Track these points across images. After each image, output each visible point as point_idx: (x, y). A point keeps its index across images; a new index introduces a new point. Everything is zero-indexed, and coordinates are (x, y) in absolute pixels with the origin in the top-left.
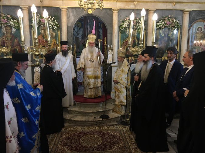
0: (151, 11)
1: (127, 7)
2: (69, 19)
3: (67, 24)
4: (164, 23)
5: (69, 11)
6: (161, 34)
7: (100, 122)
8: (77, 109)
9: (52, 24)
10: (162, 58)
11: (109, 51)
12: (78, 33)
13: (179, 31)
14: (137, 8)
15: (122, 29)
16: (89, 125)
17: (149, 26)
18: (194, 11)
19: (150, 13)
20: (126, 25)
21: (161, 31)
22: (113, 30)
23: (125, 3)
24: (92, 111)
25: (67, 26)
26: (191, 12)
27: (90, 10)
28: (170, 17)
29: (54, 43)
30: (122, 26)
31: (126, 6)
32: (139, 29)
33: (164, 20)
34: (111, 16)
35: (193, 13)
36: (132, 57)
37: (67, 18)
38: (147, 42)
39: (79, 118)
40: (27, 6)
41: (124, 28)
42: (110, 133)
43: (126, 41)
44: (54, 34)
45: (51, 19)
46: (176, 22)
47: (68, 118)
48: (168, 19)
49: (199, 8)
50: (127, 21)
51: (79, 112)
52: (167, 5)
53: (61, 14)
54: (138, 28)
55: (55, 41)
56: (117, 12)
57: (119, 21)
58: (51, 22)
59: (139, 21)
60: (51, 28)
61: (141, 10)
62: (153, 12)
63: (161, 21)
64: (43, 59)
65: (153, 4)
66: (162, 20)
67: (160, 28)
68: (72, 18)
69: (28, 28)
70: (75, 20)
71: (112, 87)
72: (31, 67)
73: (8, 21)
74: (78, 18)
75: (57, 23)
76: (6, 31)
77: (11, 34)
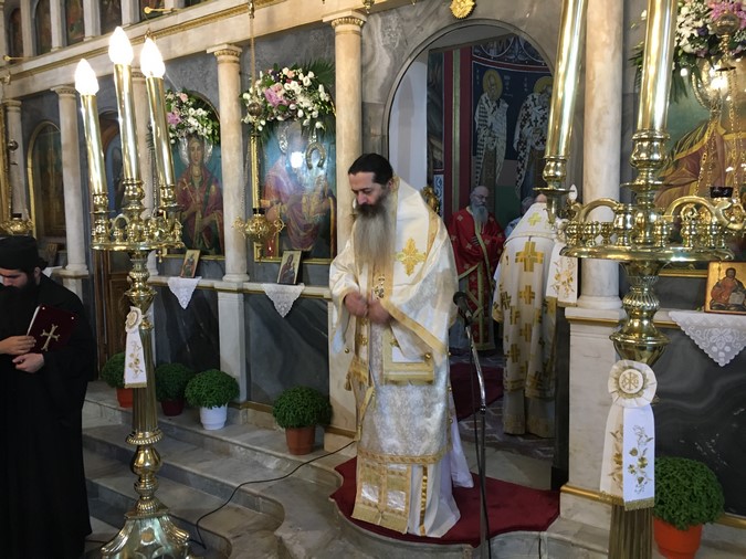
2: (372, 68)
3: (362, 95)
9: (307, 103)
25: (362, 103)
29: (322, 191)
37: (363, 68)
45: (301, 83)
55: (325, 183)
58: (301, 99)
60: (305, 122)
68: (383, 62)
69: (232, 136)
70: (394, 71)
71: (570, 451)
72: (242, 295)
73: (182, 117)
74: (410, 56)
75: (327, 99)
76: (190, 157)
77: (202, 165)
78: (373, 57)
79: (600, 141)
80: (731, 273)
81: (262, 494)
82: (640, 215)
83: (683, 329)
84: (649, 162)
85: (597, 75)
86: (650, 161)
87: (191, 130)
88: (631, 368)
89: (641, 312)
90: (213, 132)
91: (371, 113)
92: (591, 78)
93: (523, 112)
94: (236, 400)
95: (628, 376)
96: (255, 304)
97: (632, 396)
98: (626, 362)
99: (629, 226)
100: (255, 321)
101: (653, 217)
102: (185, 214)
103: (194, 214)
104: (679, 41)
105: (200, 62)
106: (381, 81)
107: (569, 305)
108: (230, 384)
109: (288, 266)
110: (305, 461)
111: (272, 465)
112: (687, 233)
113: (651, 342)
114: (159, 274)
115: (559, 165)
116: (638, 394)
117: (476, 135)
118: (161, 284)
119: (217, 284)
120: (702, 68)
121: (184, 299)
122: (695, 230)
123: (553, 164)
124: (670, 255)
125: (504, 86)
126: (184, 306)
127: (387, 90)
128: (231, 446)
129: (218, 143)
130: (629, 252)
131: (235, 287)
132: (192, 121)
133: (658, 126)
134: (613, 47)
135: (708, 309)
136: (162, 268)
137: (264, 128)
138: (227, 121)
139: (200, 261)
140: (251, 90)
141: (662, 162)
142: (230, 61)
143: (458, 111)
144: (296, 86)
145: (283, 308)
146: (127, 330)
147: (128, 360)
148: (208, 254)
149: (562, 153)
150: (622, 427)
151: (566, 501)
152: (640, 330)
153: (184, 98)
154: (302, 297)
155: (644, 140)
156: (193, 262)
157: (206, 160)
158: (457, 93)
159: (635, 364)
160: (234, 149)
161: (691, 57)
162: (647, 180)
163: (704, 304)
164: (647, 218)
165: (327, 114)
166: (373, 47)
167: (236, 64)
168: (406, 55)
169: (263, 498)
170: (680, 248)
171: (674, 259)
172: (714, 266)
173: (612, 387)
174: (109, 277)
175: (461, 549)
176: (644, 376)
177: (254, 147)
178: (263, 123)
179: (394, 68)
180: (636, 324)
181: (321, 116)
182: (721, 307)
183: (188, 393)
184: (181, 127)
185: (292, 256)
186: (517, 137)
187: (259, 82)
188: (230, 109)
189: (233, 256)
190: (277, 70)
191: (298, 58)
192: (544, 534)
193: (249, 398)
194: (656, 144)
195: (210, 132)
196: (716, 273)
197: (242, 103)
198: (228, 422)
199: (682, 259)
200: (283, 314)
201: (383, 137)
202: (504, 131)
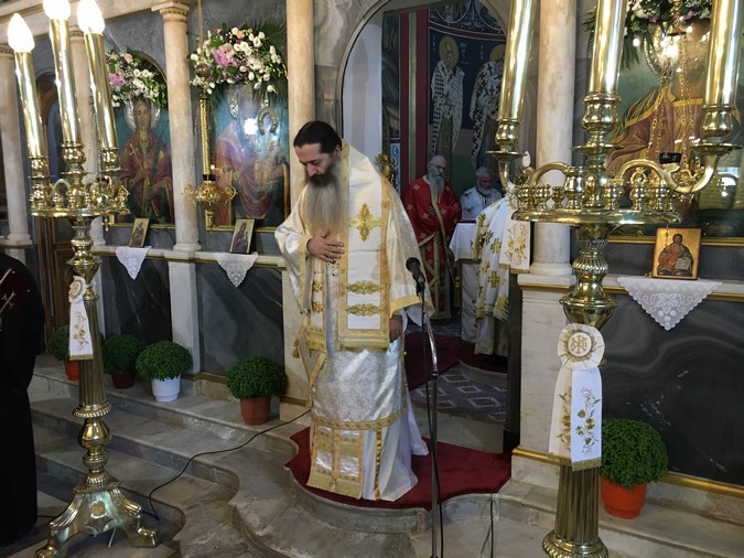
2: (325, 28)
3: (317, 56)
25: (315, 67)
29: (275, 157)
36: (686, 231)
37: (315, 30)
45: (251, 44)
55: (278, 150)
58: (251, 61)
68: (336, 23)
69: (180, 99)
70: (347, 33)
71: (522, 415)
72: (193, 265)
73: (127, 79)
74: (364, 17)
75: (279, 62)
76: (136, 122)
77: (149, 130)
78: (326, 18)
79: (554, 108)
80: (678, 239)
81: (216, 465)
82: (591, 178)
83: (631, 294)
84: (600, 125)
85: (551, 39)
86: (602, 123)
87: (137, 93)
88: (579, 331)
89: (591, 275)
90: (160, 95)
91: (324, 77)
92: (545, 43)
93: (479, 81)
94: (189, 371)
95: (577, 339)
96: (207, 274)
97: (580, 359)
98: (575, 326)
99: (579, 189)
100: (207, 291)
101: (604, 181)
102: (133, 181)
103: (142, 181)
104: (632, 6)
105: (145, 21)
106: (335, 43)
107: (522, 272)
108: (183, 356)
109: (241, 235)
110: (260, 431)
111: (226, 435)
112: (636, 195)
113: (599, 305)
114: (107, 244)
115: (512, 127)
116: (586, 357)
117: (432, 103)
118: (108, 253)
119: (167, 254)
120: (653, 34)
121: (133, 270)
122: (644, 193)
123: (505, 127)
124: (620, 218)
125: (460, 54)
126: (134, 277)
127: (340, 51)
128: (184, 417)
129: (166, 107)
130: (579, 215)
131: (186, 257)
132: (137, 83)
133: (609, 89)
134: (566, 11)
135: (655, 274)
136: (109, 237)
137: (214, 91)
138: (174, 83)
139: (149, 229)
140: (199, 51)
141: (612, 125)
142: (176, 20)
143: (414, 78)
144: (246, 47)
145: (236, 277)
146: (71, 300)
147: (73, 331)
148: (157, 223)
149: (515, 116)
150: (570, 389)
151: (517, 463)
152: (589, 294)
153: (129, 58)
154: (256, 266)
155: (595, 102)
156: (142, 232)
157: (153, 125)
158: (413, 61)
159: (584, 327)
160: (183, 113)
161: (644, 22)
162: (598, 143)
163: (652, 270)
164: (597, 181)
165: (279, 77)
166: (326, 7)
167: (182, 23)
168: (360, 15)
169: (217, 468)
170: (629, 211)
171: (623, 222)
172: (662, 232)
173: (561, 351)
174: (54, 247)
175: (415, 513)
176: (592, 338)
177: (203, 112)
178: (213, 85)
179: (348, 29)
180: (585, 288)
181: (273, 80)
182: (667, 273)
183: (139, 365)
184: (126, 89)
185: (245, 225)
186: (473, 106)
187: (207, 42)
188: (177, 71)
189: (183, 224)
190: (226, 31)
191: (247, 18)
192: (496, 496)
193: (202, 370)
194: (607, 106)
195: (157, 95)
196: (664, 238)
197: (190, 64)
198: (181, 394)
199: (631, 222)
200: (237, 284)
201: (336, 102)
202: (461, 100)
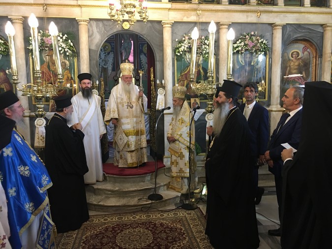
0: (223, 25)
1: (185, 19)
2: (92, 38)
3: (89, 46)
4: (244, 43)
5: (91, 26)
6: (241, 62)
7: (147, 206)
8: (108, 186)
9: (64, 45)
10: (242, 99)
11: (159, 90)
12: (105, 61)
13: (268, 56)
14: (201, 20)
15: (179, 54)
16: (130, 213)
17: (221, 48)
18: (289, 26)
19: (223, 28)
20: (186, 48)
21: (240, 56)
22: (165, 55)
23: (182, 12)
24: (134, 189)
25: (89, 49)
26: (284, 27)
27: (126, 23)
28: (253, 35)
29: (68, 78)
30: (178, 48)
31: (184, 16)
32: (205, 54)
33: (244, 39)
34: (161, 33)
35: (288, 28)
36: (196, 99)
37: (89, 37)
38: (218, 74)
39: (113, 202)
40: (21, 17)
41: (181, 53)
42: (166, 223)
43: (186, 72)
44: (67, 63)
45: (62, 38)
46: (262, 42)
47: (95, 203)
48: (250, 38)
49: (297, 20)
50: (186, 41)
51: (112, 191)
52: (247, 16)
53: (78, 30)
54: (204, 52)
55: (69, 75)
56: (170, 27)
57: (173, 41)
58: (62, 44)
59: (206, 41)
60: (61, 52)
61: (209, 23)
62: (226, 27)
63: (240, 41)
64: (49, 105)
65: (226, 14)
66: (241, 39)
67: (238, 52)
68: (97, 37)
72: (29, 118)
74: (107, 36)
78: (92, 34)
142: (20, 23)
144: (60, 39)
165: (72, 50)
166: (92, 31)
188: (21, 42)
